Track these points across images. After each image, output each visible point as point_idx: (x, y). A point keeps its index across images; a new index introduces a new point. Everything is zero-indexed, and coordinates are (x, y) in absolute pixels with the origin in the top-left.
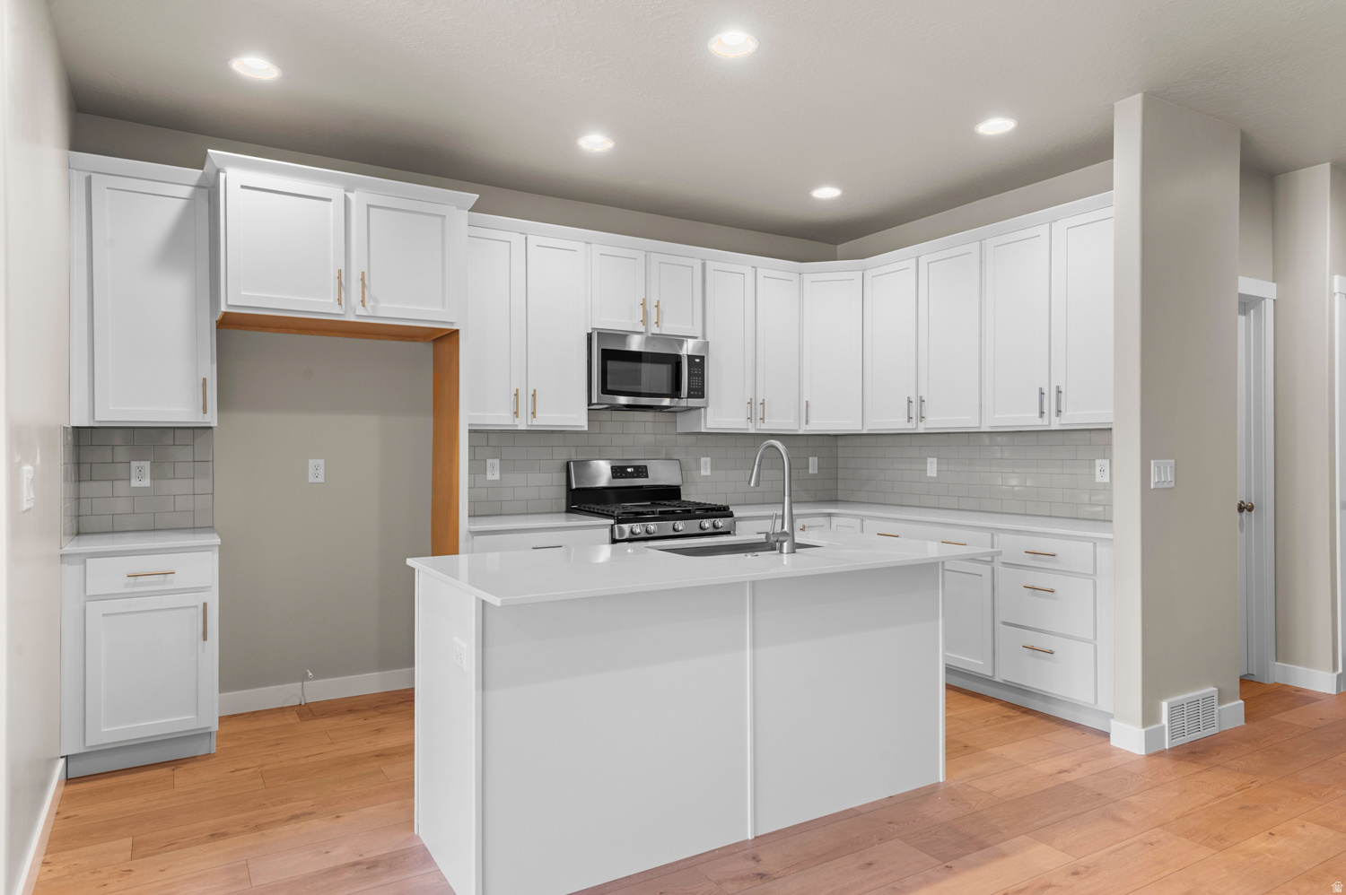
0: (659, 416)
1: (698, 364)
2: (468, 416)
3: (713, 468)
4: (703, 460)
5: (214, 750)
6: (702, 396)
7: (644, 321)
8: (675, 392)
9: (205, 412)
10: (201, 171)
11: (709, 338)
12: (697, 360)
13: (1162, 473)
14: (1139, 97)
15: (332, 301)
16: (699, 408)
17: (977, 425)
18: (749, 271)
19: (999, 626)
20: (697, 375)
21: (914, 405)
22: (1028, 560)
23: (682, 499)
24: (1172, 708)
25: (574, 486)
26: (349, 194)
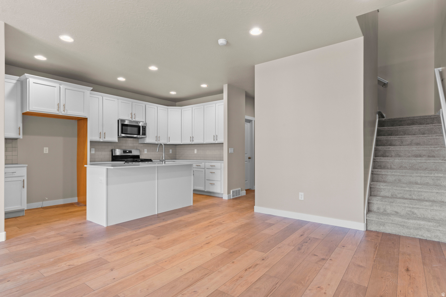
0: (135, 139)
1: (144, 128)
2: (90, 138)
3: (148, 151)
4: (145, 150)
5: (24, 215)
6: (145, 135)
7: (132, 118)
8: (139, 134)
9: (20, 135)
10: (19, 77)
11: (146, 122)
12: (144, 127)
13: (231, 150)
14: (227, 85)
15: (56, 110)
16: (144, 138)
17: (203, 142)
18: (156, 108)
19: (206, 180)
20: (144, 130)
21: (191, 138)
22: (210, 167)
23: (140, 158)
24: (233, 192)
25: (114, 155)
26: (60, 86)
